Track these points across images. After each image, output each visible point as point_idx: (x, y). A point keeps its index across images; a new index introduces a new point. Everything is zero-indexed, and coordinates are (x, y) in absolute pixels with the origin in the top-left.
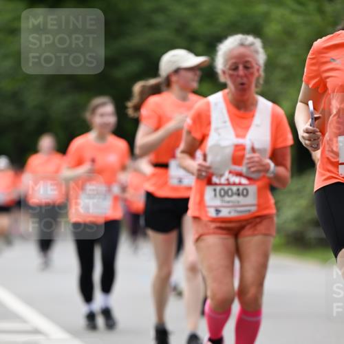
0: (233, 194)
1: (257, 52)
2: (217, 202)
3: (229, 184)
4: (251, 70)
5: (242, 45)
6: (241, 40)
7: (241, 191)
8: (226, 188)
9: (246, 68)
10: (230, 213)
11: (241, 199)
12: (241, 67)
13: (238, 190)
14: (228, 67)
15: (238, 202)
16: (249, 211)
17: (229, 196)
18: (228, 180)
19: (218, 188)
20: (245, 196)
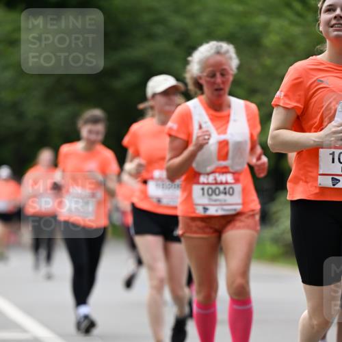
0: (220, 193)
1: (231, 58)
2: (205, 201)
3: (216, 183)
4: (227, 77)
5: (218, 53)
6: (217, 47)
7: (227, 190)
8: (214, 187)
9: (222, 75)
10: (217, 211)
11: (228, 197)
12: (218, 75)
13: (225, 189)
14: (205, 74)
15: (225, 201)
16: (235, 210)
17: (216, 195)
18: (215, 179)
19: (206, 187)
20: (231, 195)
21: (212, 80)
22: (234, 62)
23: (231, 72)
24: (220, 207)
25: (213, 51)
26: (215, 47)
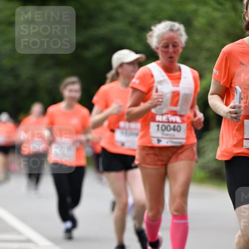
0: (171, 129)
1: (181, 35)
2: (159, 134)
3: (168, 122)
4: (177, 48)
5: (172, 30)
6: (171, 26)
7: (176, 128)
8: (166, 124)
9: (174, 46)
10: (167, 142)
11: (176, 133)
12: (171, 46)
13: (174, 126)
15: (174, 135)
16: (181, 143)
17: (168, 131)
18: (168, 119)
19: (161, 124)
20: (179, 131)
21: (166, 50)
22: (183, 38)
23: (181, 45)
24: (170, 140)
25: (168, 29)
26: (169, 25)
